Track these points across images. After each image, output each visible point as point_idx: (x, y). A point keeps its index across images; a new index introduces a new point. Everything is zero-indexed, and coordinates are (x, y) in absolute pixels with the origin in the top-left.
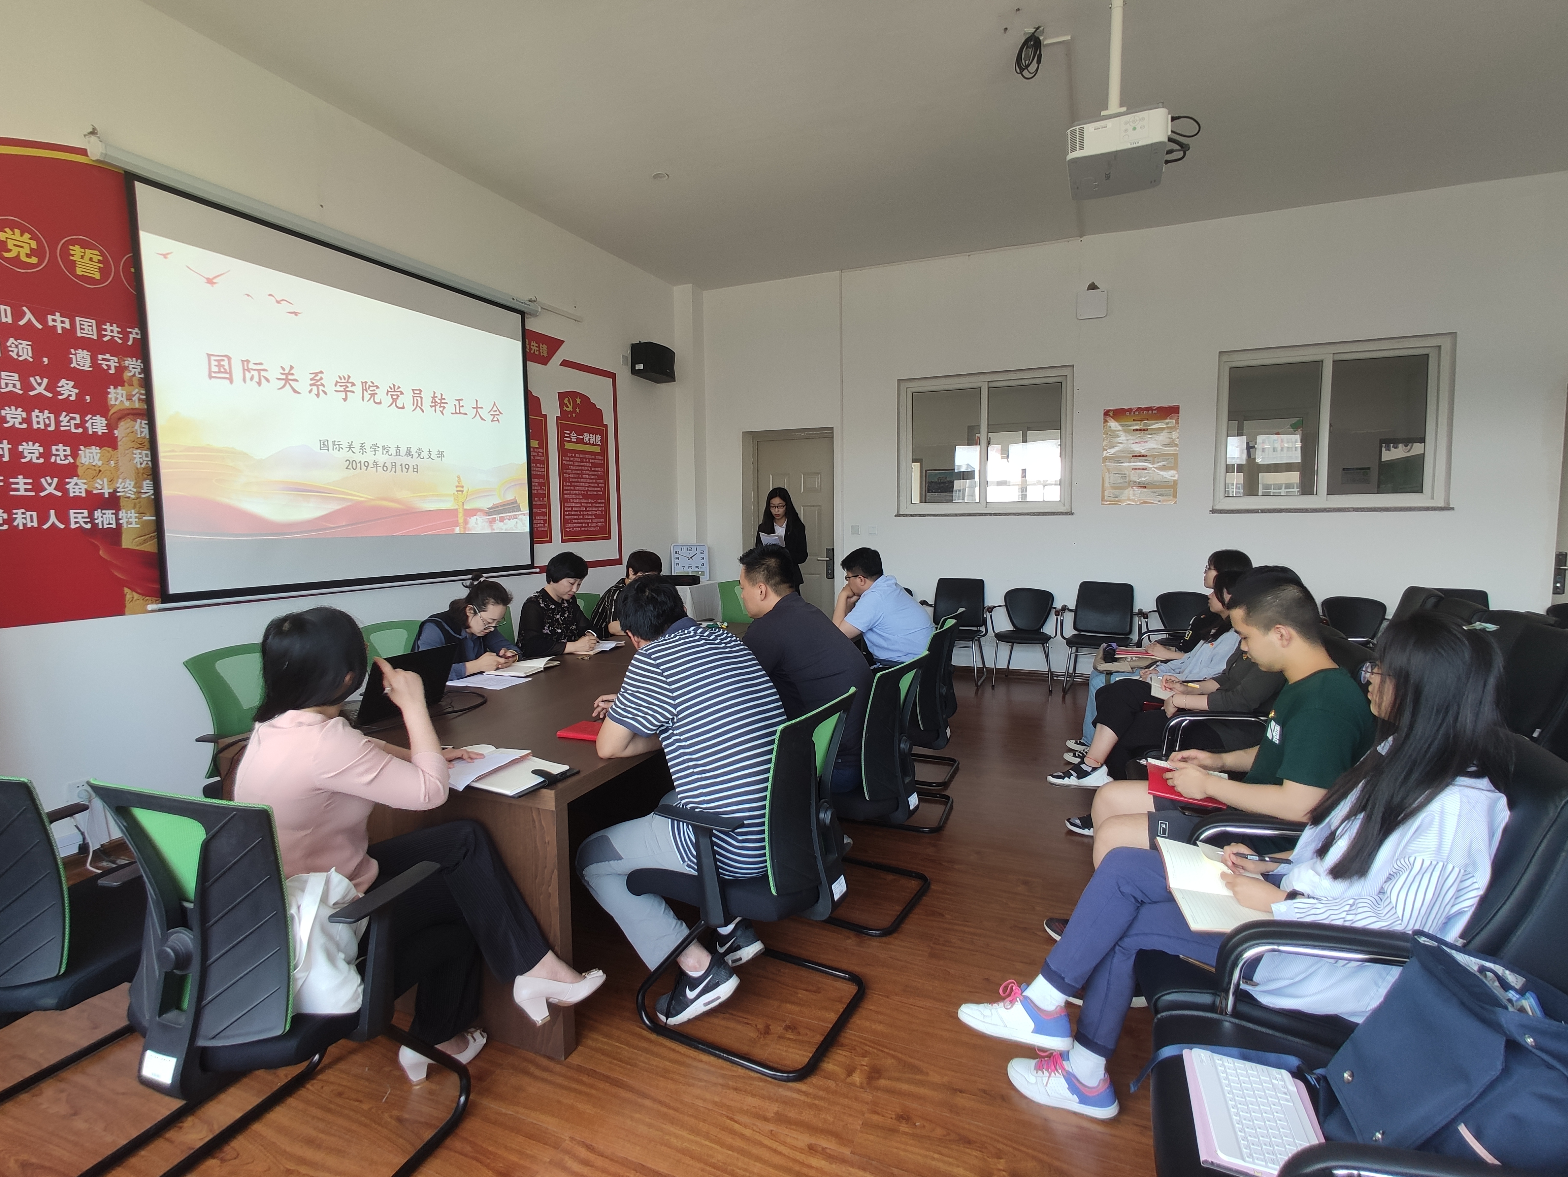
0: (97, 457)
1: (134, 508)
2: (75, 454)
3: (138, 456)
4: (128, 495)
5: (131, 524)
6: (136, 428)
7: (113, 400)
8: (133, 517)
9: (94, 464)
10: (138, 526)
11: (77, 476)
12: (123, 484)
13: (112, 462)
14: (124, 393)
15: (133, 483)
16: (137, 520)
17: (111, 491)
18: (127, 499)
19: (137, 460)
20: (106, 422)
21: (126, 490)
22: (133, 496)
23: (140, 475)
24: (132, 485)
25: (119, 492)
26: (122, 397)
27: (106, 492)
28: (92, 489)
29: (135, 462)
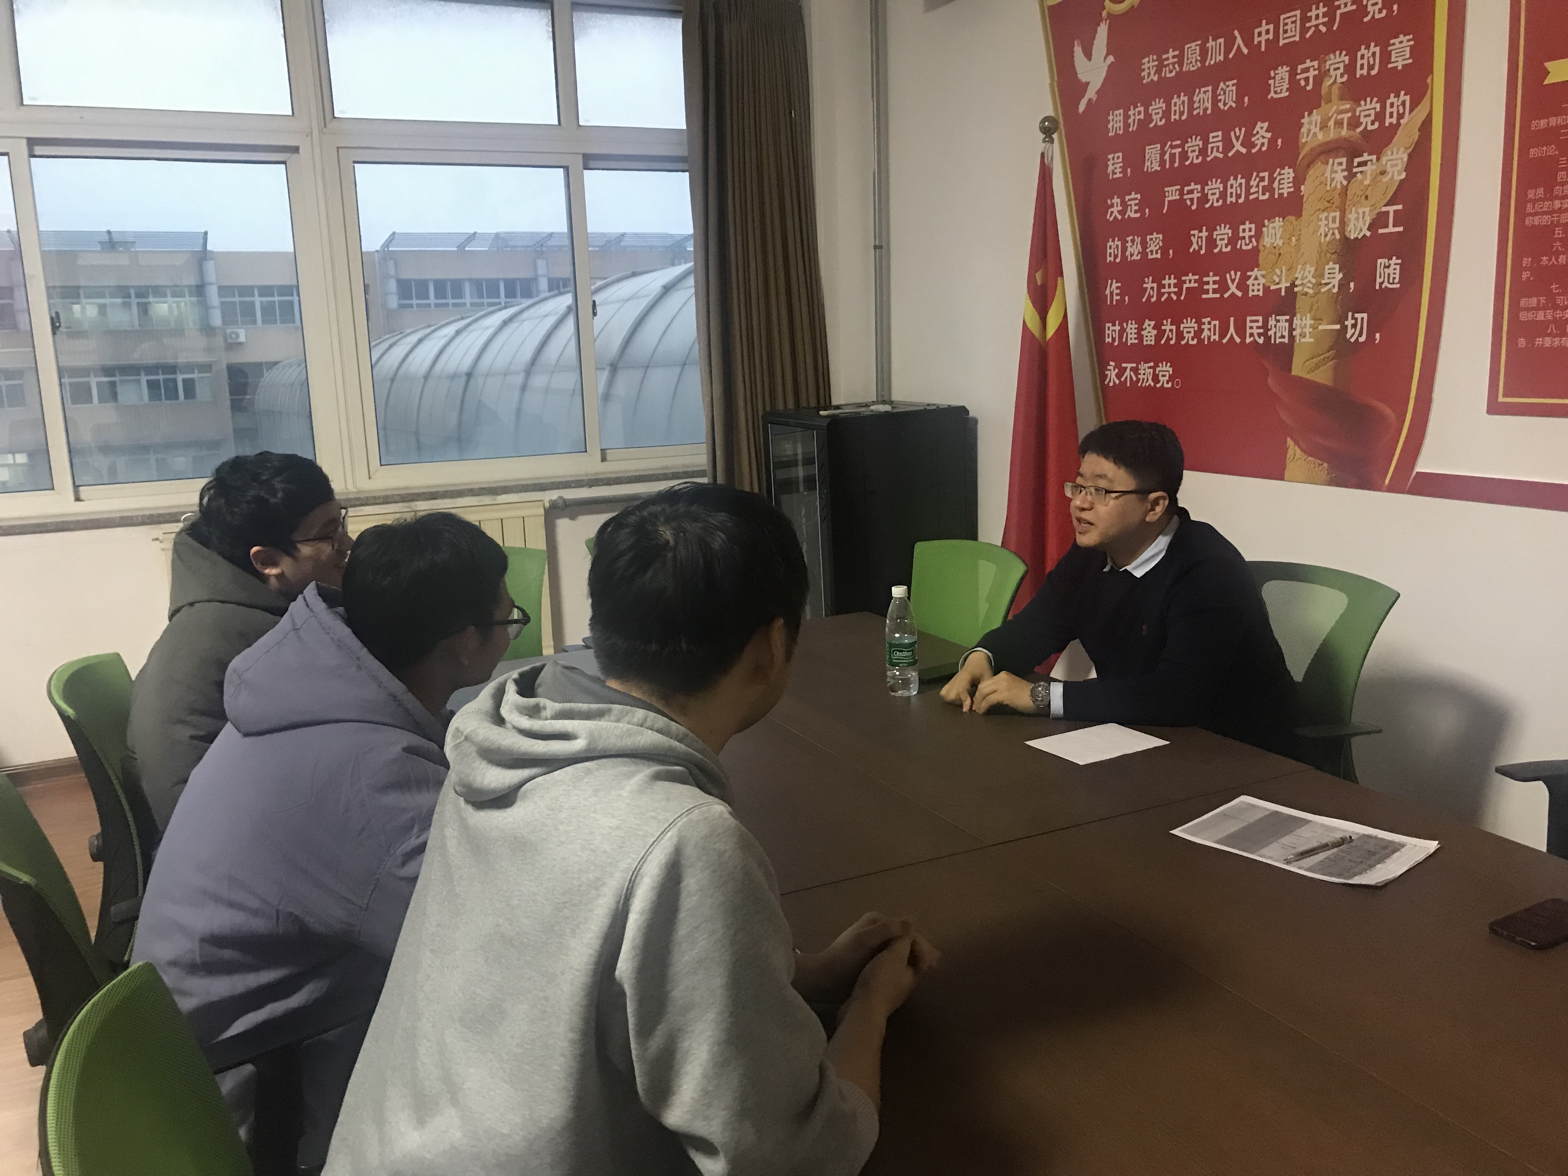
0: (1278, 236)
1: (1310, 312)
2: (1258, 235)
3: (1324, 222)
4: (1306, 290)
5: (1305, 337)
6: (1326, 175)
7: (1305, 135)
8: (1308, 326)
9: (1275, 245)
10: (1312, 340)
11: (1258, 266)
12: (1302, 272)
13: (1294, 239)
14: (1319, 118)
15: (1313, 269)
16: (1311, 330)
17: (1288, 285)
18: (1304, 297)
19: (1322, 230)
20: (1293, 175)
21: (1305, 282)
22: (1311, 291)
23: (1323, 254)
24: (1312, 273)
25: (1296, 286)
26: (1316, 126)
27: (1284, 285)
28: (1269, 284)
29: (1319, 234)
